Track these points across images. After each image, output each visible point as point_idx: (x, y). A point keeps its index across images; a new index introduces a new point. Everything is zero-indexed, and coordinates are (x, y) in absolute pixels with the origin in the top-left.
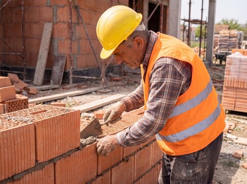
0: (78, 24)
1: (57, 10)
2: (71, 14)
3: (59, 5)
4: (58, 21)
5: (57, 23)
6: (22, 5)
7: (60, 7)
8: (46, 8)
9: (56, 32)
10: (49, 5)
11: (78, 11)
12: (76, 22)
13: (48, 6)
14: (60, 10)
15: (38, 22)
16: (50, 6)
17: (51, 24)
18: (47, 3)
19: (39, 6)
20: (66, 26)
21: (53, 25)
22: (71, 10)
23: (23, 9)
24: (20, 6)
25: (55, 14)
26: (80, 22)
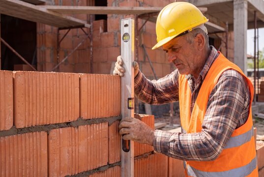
0: (144, 62)
2: (137, 52)
6: (91, 46)
8: (114, 48)
10: (116, 45)
11: (145, 51)
12: (143, 60)
13: (115, 47)
15: (106, 62)
16: (118, 46)
18: (115, 44)
19: (107, 47)
23: (91, 50)
24: (89, 47)
26: (147, 60)
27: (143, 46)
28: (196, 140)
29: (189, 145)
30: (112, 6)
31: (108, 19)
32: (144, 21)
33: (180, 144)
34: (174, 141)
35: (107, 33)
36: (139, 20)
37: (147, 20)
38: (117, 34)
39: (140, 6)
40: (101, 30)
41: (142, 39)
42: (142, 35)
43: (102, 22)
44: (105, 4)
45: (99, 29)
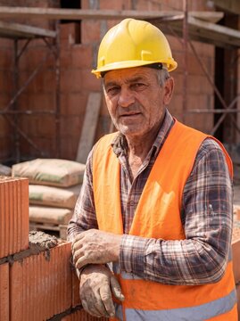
6: (57, 67)
18: (94, 64)
28: (189, 252)
29: (179, 259)
30: (89, 8)
33: (164, 259)
34: (154, 254)
35: (80, 46)
38: (96, 47)
40: (71, 41)
43: (72, 27)
45: (67, 38)
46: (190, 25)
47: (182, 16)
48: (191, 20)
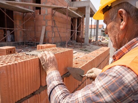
0: (55, 27)
1: (47, 22)
2: (52, 23)
3: (48, 19)
4: (48, 25)
5: (47, 26)
7: (48, 20)
8: (43, 21)
9: (47, 29)
11: (55, 22)
14: (48, 21)
15: (40, 26)
16: (45, 20)
17: (45, 27)
19: (41, 20)
20: (50, 27)
21: (46, 27)
22: (52, 21)
25: (46, 23)
26: (55, 26)
27: (54, 21)
30: (43, 4)
31: (41, 9)
32: (55, 11)
35: (41, 15)
36: (53, 10)
37: (56, 11)
38: (44, 15)
39: (53, 5)
40: (38, 14)
41: (54, 18)
42: (54, 16)
43: (38, 10)
44: (40, 3)
45: (37, 13)
46: (68, 10)
47: (66, 7)
48: (68, 9)
